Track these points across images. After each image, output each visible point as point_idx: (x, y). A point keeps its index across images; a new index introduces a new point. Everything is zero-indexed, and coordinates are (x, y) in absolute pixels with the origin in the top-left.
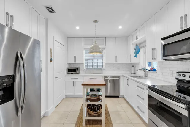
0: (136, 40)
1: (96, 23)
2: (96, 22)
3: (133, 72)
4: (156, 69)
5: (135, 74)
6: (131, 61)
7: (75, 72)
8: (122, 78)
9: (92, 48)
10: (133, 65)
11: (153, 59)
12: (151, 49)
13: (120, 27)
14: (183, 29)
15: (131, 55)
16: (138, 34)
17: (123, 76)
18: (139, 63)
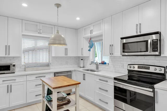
0: (90, 35)
1: (58, 7)
2: (58, 5)
3: (82, 66)
4: (106, 63)
5: (84, 67)
6: (82, 55)
7: (9, 70)
8: (74, 72)
9: (54, 39)
10: (82, 59)
11: (111, 54)
12: (109, 46)
13: (78, 19)
14: (138, 34)
15: (82, 49)
16: (92, 28)
17: (75, 71)
18: (88, 57)
